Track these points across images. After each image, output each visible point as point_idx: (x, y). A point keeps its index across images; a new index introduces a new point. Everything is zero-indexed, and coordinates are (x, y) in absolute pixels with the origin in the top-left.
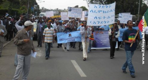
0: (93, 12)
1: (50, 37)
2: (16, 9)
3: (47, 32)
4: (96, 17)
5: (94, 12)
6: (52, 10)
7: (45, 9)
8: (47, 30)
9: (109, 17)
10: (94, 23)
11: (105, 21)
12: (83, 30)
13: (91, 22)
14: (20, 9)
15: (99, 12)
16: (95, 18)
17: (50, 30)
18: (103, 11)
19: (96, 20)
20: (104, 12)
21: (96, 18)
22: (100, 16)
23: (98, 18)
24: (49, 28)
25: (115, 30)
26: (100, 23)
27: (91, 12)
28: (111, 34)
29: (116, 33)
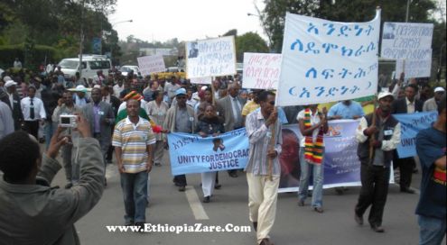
0: (301, 49)
1: (139, 151)
2: (47, 47)
3: (128, 135)
4: (313, 70)
5: (305, 48)
6: (158, 45)
7: (138, 40)
8: (126, 127)
9: (362, 73)
10: (301, 96)
11: (343, 88)
12: (257, 126)
13: (290, 91)
14: (61, 44)
15: (327, 51)
16: (307, 75)
17: (138, 129)
18: (343, 48)
19: (311, 84)
20: (344, 52)
21: (312, 74)
22: (327, 67)
23: (319, 74)
24: (134, 120)
25: (385, 120)
26: (326, 92)
27: (292, 48)
28: (366, 138)
29: (386, 133)
